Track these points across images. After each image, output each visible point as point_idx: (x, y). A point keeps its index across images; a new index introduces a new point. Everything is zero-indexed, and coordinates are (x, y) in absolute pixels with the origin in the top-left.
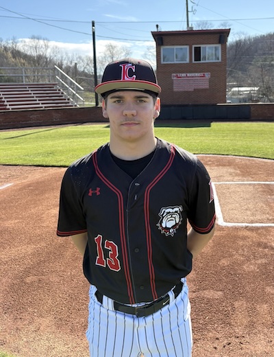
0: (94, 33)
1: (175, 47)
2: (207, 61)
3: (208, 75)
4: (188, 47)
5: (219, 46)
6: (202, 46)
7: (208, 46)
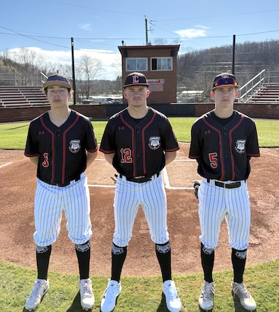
0: (73, 47)
1: (137, 59)
2: (162, 70)
3: (162, 81)
4: (147, 59)
5: (171, 58)
6: (157, 58)
7: (162, 58)
